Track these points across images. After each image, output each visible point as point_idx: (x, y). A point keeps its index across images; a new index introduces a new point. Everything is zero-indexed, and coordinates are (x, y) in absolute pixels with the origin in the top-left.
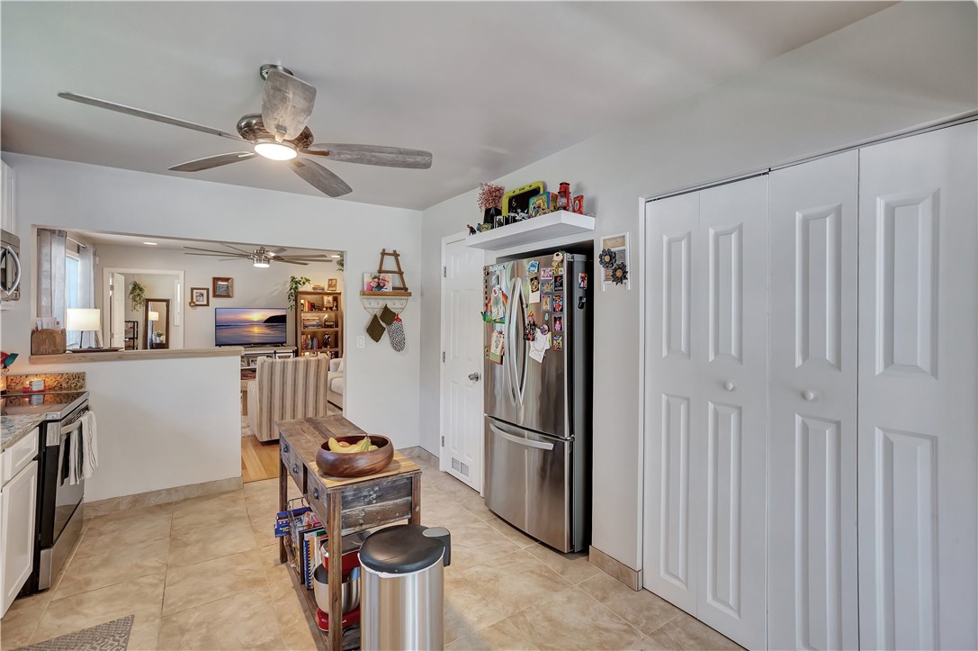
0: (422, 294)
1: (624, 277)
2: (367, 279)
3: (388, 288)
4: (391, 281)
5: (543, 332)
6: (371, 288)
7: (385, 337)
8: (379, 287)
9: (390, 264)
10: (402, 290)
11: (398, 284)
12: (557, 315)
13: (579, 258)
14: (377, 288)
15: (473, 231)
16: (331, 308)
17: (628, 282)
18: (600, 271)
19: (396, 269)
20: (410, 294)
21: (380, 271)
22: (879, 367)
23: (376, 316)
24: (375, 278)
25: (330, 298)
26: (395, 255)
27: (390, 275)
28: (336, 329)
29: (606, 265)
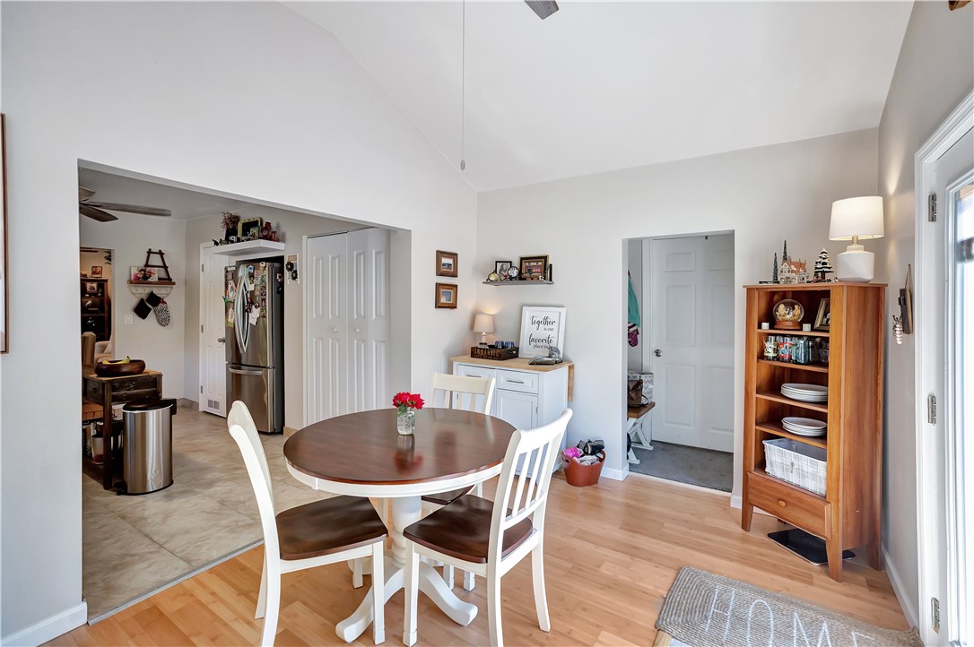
0: (186, 283)
1: (296, 277)
2: (134, 271)
3: (154, 278)
4: (157, 274)
5: (256, 307)
6: (137, 278)
7: (151, 315)
8: (146, 277)
9: (155, 260)
10: (167, 281)
11: (163, 275)
12: (264, 297)
13: (276, 265)
14: (143, 278)
15: (216, 243)
16: (95, 295)
17: (298, 279)
18: (287, 274)
19: (161, 264)
20: (174, 284)
21: (147, 265)
22: (374, 317)
23: (142, 300)
24: (142, 270)
25: (95, 285)
26: (161, 253)
27: (156, 269)
28: (102, 315)
29: (289, 270)
